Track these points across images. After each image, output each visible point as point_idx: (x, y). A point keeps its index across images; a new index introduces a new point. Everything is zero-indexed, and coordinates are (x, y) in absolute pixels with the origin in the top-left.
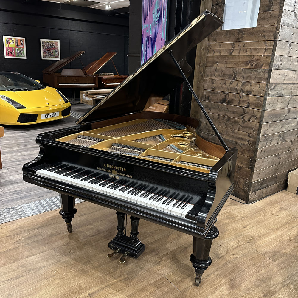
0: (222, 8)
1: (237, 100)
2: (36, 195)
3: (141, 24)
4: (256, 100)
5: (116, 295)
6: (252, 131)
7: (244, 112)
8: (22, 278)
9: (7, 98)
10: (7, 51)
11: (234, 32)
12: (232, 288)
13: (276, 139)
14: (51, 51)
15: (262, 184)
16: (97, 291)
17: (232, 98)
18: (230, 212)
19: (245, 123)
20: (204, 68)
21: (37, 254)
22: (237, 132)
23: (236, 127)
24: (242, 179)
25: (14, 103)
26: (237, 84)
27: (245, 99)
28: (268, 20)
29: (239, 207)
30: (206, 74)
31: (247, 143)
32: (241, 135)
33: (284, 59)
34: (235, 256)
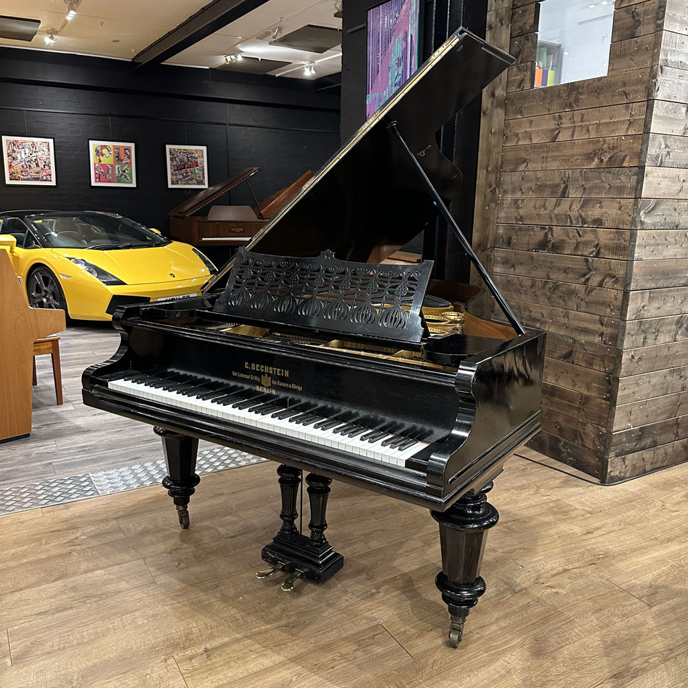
0: (532, 41)
1: (572, 241)
2: (125, 455)
3: (365, 93)
4: (613, 240)
5: (264, 656)
6: (609, 310)
7: (589, 269)
8: (70, 611)
9: (86, 264)
10: (97, 172)
11: (559, 92)
12: (537, 655)
13: (670, 332)
14: (188, 170)
15: (640, 438)
16: (225, 645)
17: (561, 238)
18: (558, 500)
19: (593, 294)
20: (498, 175)
21: (106, 568)
22: (576, 315)
23: (572, 303)
24: (589, 425)
25: (101, 273)
26: (570, 206)
27: (589, 239)
28: (631, 56)
29: (582, 491)
30: (502, 188)
31: (597, 339)
32: (584, 321)
33: (675, 142)
34: (554, 591)
